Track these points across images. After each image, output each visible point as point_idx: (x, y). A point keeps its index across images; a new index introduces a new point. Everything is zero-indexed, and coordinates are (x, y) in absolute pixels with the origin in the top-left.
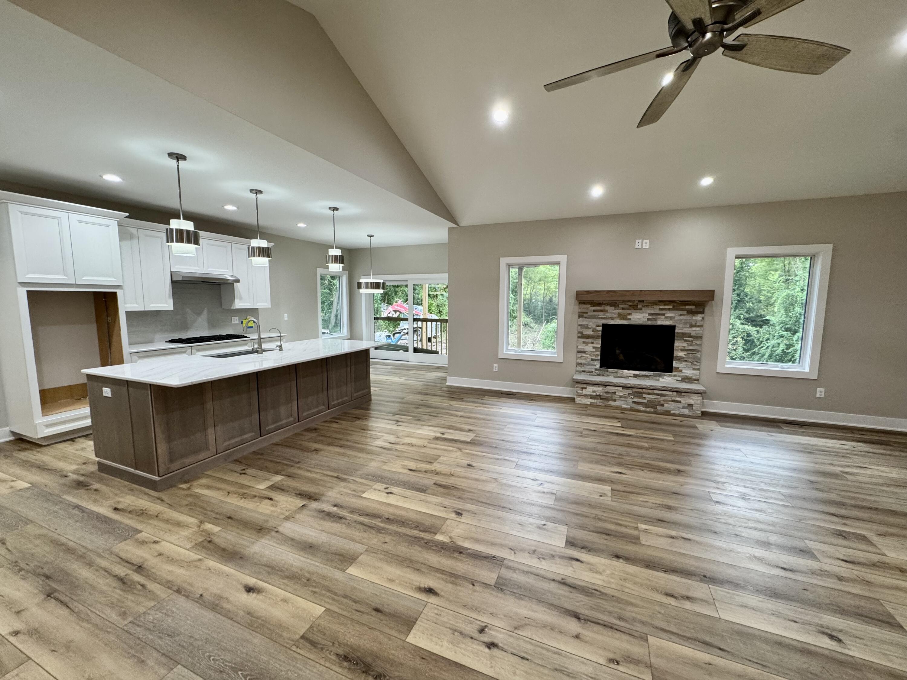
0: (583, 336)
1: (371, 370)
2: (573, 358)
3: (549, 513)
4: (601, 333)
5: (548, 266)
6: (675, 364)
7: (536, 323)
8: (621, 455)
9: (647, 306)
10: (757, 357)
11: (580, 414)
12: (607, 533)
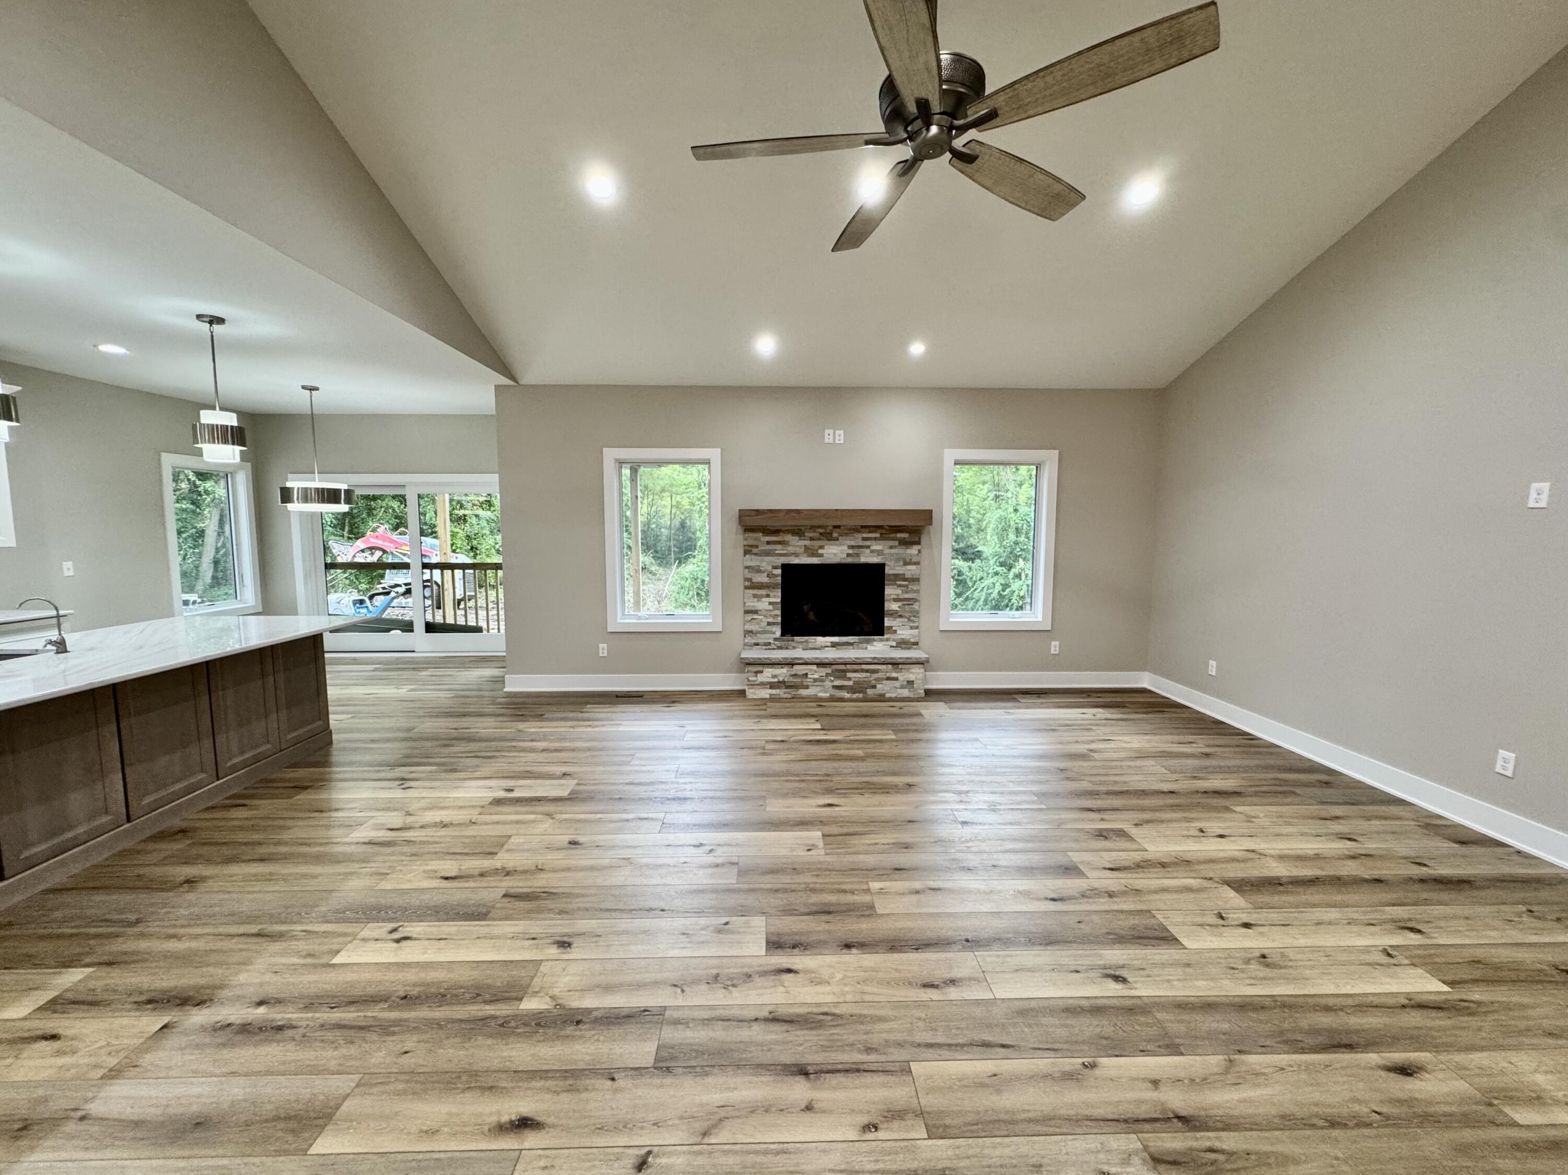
0: (753, 586)
1: (327, 676)
2: (738, 623)
3: (732, 900)
4: (780, 578)
5: (677, 466)
6: (887, 622)
7: (660, 565)
8: (828, 775)
9: (847, 534)
10: (970, 604)
11: (759, 716)
12: (826, 911)
